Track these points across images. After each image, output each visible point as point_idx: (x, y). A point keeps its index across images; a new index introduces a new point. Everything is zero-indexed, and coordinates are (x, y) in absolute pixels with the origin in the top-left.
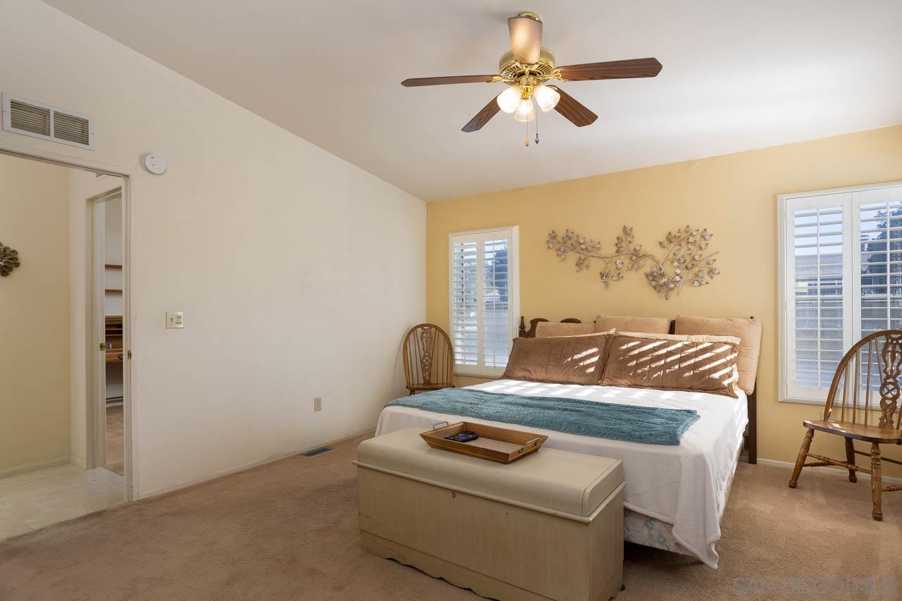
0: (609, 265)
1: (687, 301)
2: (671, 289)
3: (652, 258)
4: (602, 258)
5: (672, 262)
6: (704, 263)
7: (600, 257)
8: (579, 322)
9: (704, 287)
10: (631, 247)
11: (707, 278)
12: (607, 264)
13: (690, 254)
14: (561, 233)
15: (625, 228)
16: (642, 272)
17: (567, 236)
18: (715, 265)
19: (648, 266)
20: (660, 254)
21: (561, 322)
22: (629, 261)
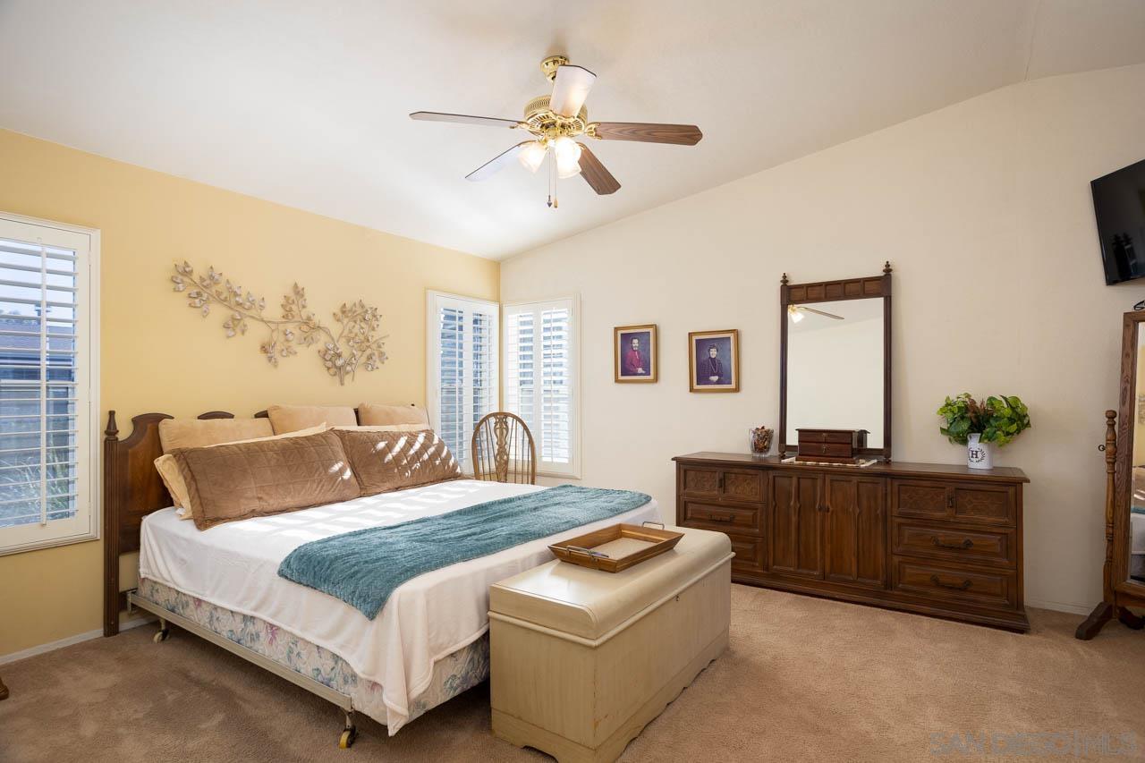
0: (275, 334)
1: (364, 387)
2: (347, 373)
3: (327, 332)
4: (265, 322)
5: (349, 341)
6: (374, 346)
7: (262, 320)
8: (231, 416)
9: (376, 371)
10: (304, 314)
11: (378, 364)
12: (273, 331)
13: (363, 333)
14: (199, 270)
15: (296, 286)
16: (314, 348)
17: (211, 277)
18: (384, 349)
19: (322, 341)
20: (335, 328)
21: (199, 418)
22: (299, 331)
